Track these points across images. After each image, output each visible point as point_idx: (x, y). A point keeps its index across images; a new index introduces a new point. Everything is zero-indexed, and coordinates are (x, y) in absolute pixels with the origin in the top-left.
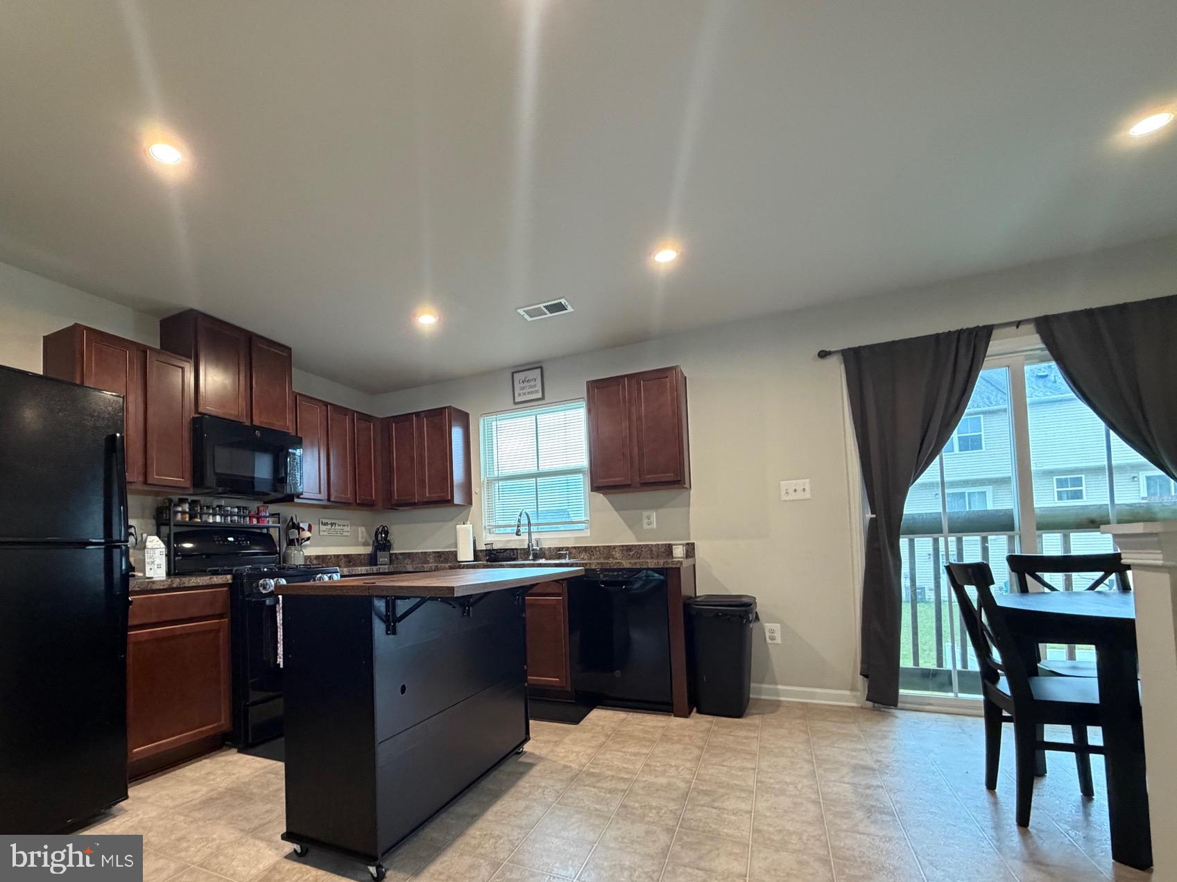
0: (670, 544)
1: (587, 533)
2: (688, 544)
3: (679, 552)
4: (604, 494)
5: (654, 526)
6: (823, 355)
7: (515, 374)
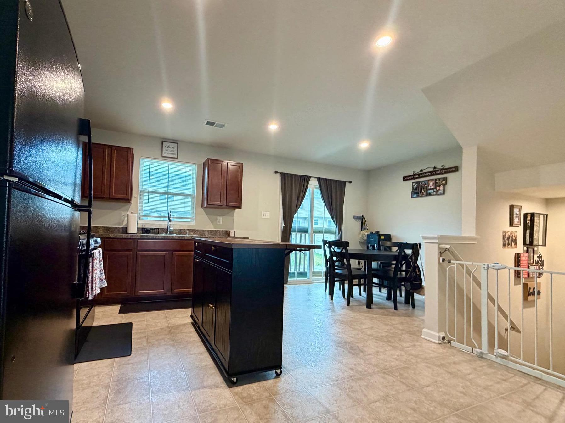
1: (193, 224)
3: (233, 234)
5: (221, 222)
6: (276, 172)
7: (164, 142)
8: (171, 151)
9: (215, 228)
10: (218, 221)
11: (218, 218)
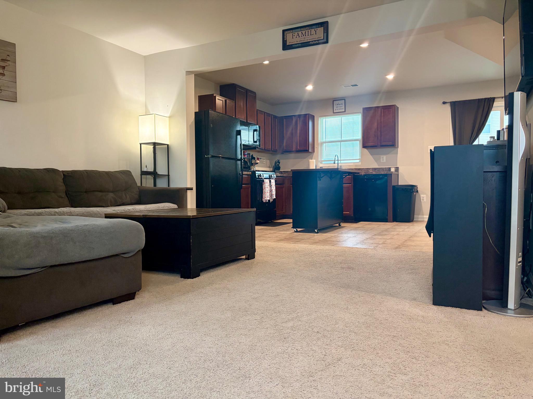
0: (390, 168)
1: (360, 164)
2: (396, 167)
3: (393, 170)
4: (367, 149)
5: (385, 161)
6: (444, 103)
7: (334, 102)
8: (340, 107)
9: (379, 166)
10: (382, 159)
11: (382, 156)
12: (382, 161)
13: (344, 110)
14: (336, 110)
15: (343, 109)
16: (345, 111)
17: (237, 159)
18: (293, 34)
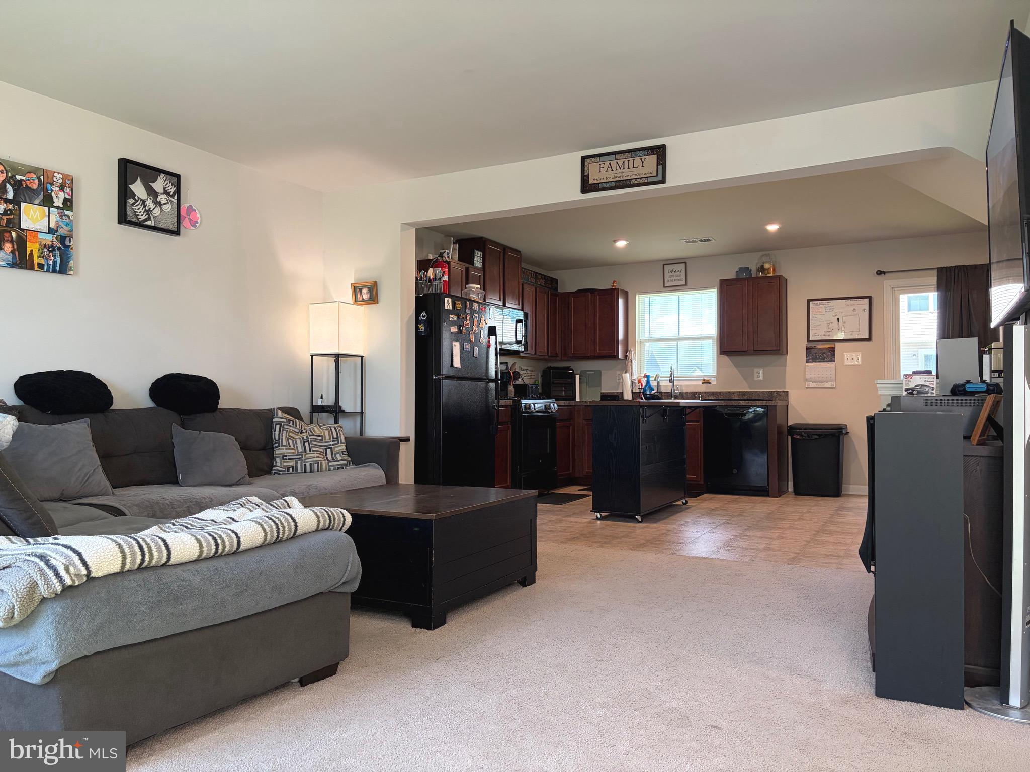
0: (772, 391)
1: (714, 382)
2: (784, 392)
4: (728, 356)
5: (761, 378)
7: (665, 266)
8: (677, 276)
9: (751, 388)
10: (756, 375)
11: (756, 370)
12: (756, 379)
13: (683, 283)
14: (668, 281)
15: (682, 280)
16: (686, 285)
17: (488, 379)
18: (600, 165)
